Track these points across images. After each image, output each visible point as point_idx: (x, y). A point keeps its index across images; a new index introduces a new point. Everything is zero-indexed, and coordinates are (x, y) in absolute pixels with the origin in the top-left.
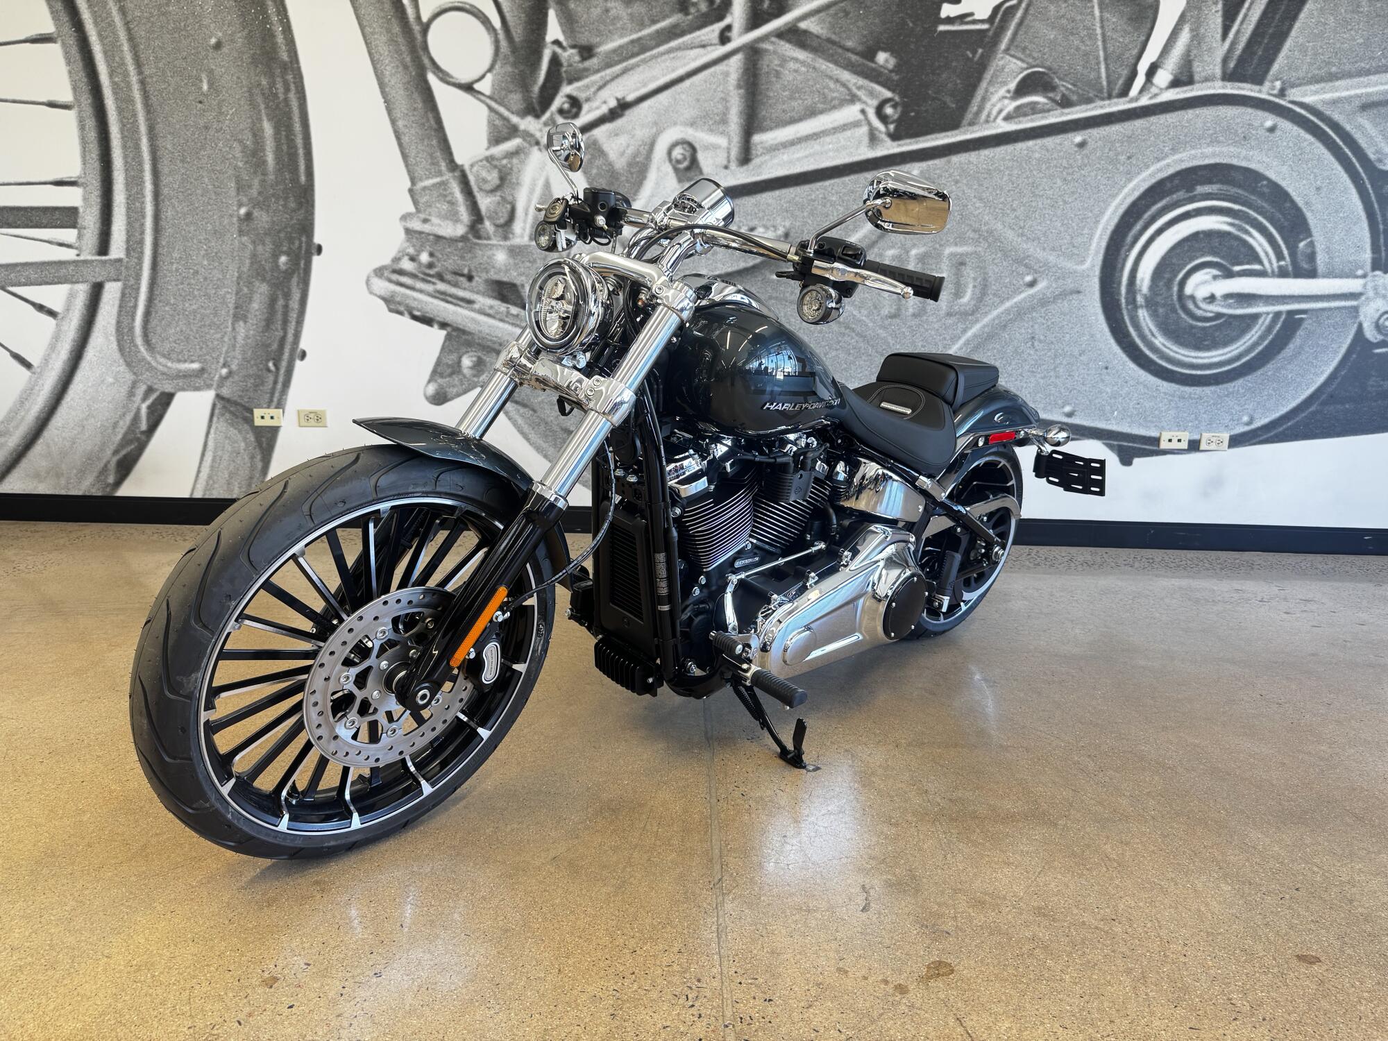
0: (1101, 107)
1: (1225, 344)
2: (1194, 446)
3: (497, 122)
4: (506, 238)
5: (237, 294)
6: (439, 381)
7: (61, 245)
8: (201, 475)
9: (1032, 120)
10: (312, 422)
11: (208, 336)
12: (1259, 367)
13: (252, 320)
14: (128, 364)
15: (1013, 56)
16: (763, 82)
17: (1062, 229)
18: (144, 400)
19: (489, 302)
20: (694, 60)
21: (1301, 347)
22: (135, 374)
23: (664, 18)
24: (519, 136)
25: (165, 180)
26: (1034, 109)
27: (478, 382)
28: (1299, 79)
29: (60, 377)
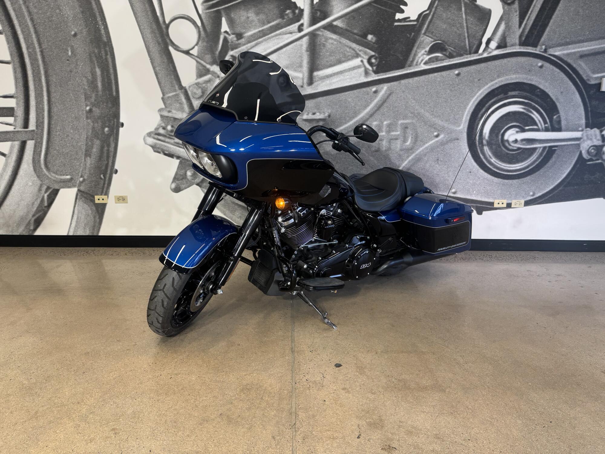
0: (467, 58)
1: (522, 161)
2: (509, 206)
3: (200, 68)
5: (86, 145)
6: (177, 182)
7: (7, 124)
8: (72, 225)
9: (436, 64)
10: (121, 201)
11: (74, 164)
12: (537, 171)
13: (93, 157)
14: (38, 177)
15: (427, 36)
16: (318, 48)
17: (450, 112)
18: (46, 192)
20: (287, 39)
21: (555, 162)
22: (41, 181)
23: (273, 21)
24: (210, 74)
25: (53, 95)
26: (437, 59)
27: (194, 182)
28: (553, 44)
29: (8, 183)
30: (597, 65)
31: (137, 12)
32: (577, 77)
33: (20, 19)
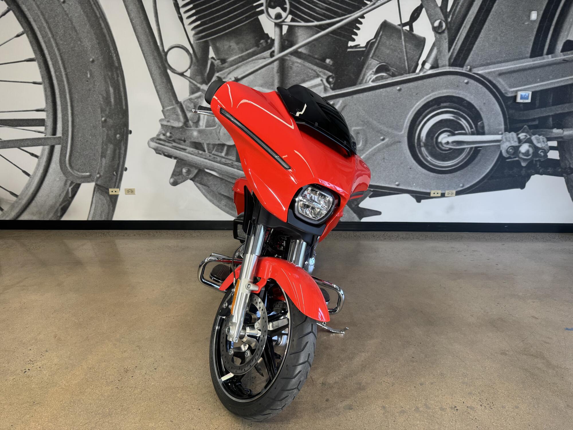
0: (406, 77)
1: (453, 159)
2: (443, 195)
3: (193, 86)
4: (197, 127)
5: (102, 148)
6: (175, 177)
7: (39, 132)
8: (91, 213)
9: (382, 82)
10: (130, 193)
11: (92, 163)
12: (466, 167)
13: (107, 158)
14: (64, 174)
15: (374, 59)
16: (286, 70)
17: (393, 120)
18: (70, 186)
19: (192, 149)
20: (262, 63)
21: (480, 159)
22: (66, 177)
23: (250, 49)
24: (200, 91)
25: (76, 109)
26: (382, 78)
27: (188, 177)
28: (476, 65)
29: (40, 179)
30: (513, 81)
31: (142, 43)
32: (496, 91)
33: (49, 49)
